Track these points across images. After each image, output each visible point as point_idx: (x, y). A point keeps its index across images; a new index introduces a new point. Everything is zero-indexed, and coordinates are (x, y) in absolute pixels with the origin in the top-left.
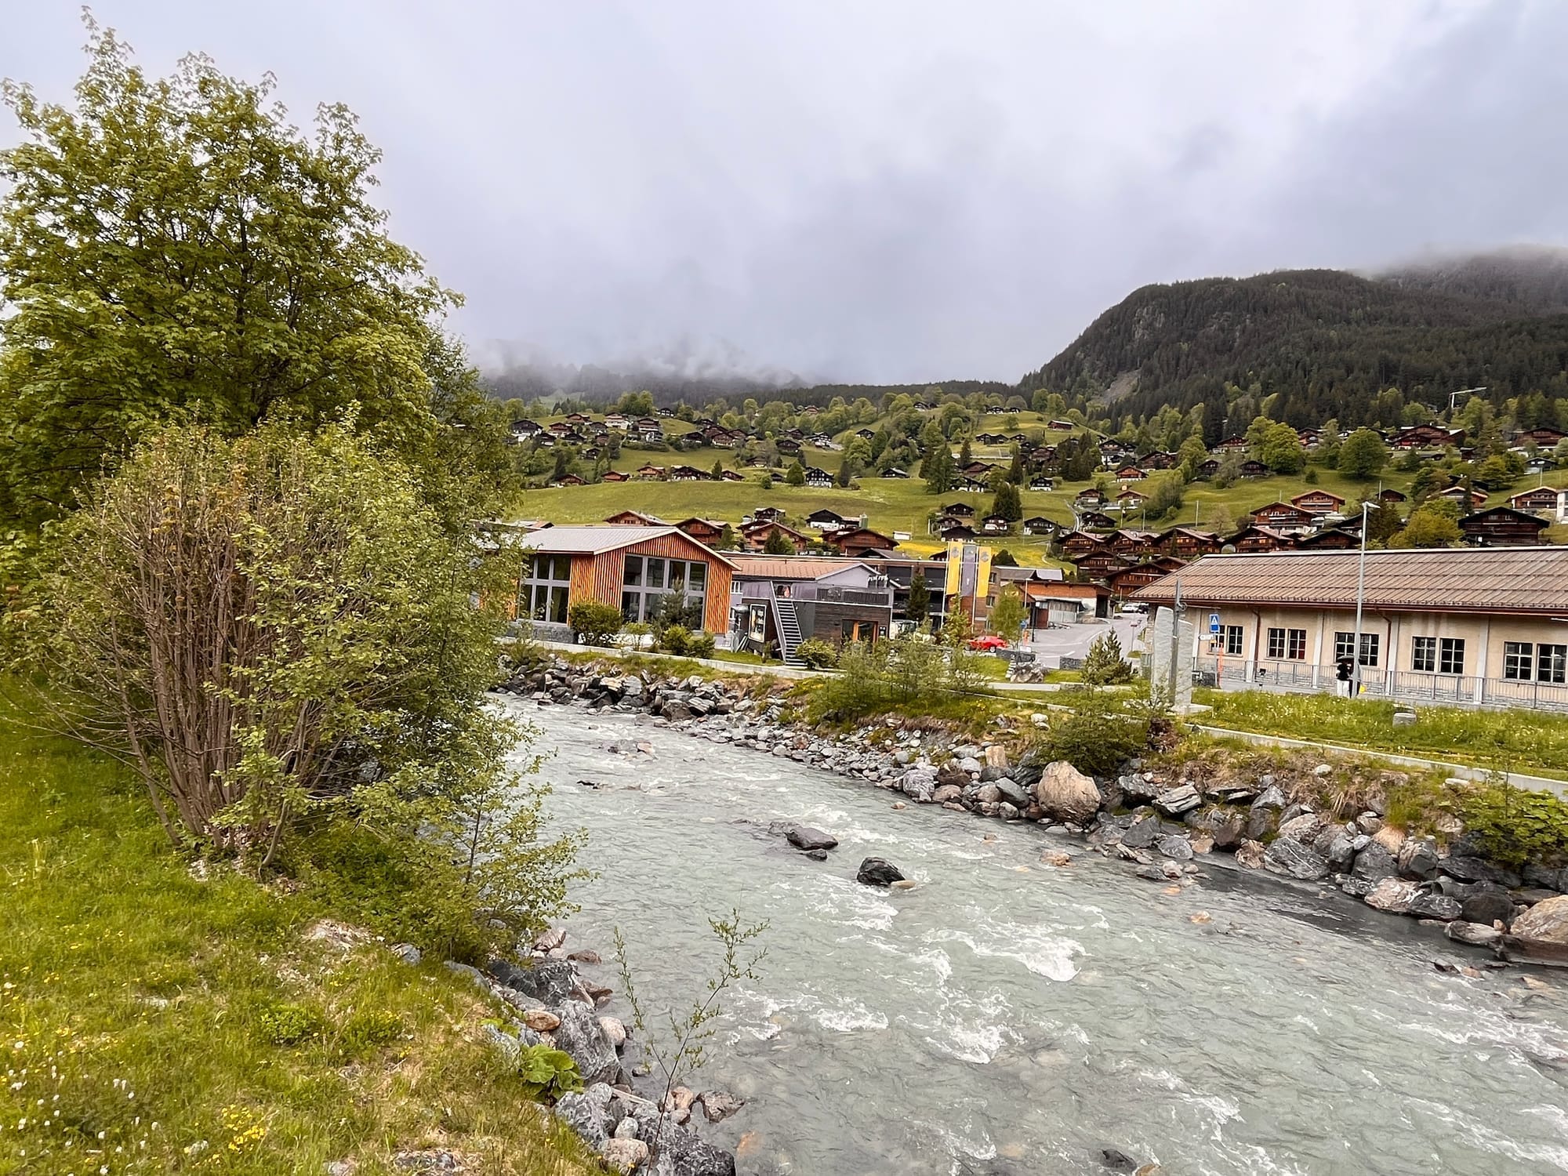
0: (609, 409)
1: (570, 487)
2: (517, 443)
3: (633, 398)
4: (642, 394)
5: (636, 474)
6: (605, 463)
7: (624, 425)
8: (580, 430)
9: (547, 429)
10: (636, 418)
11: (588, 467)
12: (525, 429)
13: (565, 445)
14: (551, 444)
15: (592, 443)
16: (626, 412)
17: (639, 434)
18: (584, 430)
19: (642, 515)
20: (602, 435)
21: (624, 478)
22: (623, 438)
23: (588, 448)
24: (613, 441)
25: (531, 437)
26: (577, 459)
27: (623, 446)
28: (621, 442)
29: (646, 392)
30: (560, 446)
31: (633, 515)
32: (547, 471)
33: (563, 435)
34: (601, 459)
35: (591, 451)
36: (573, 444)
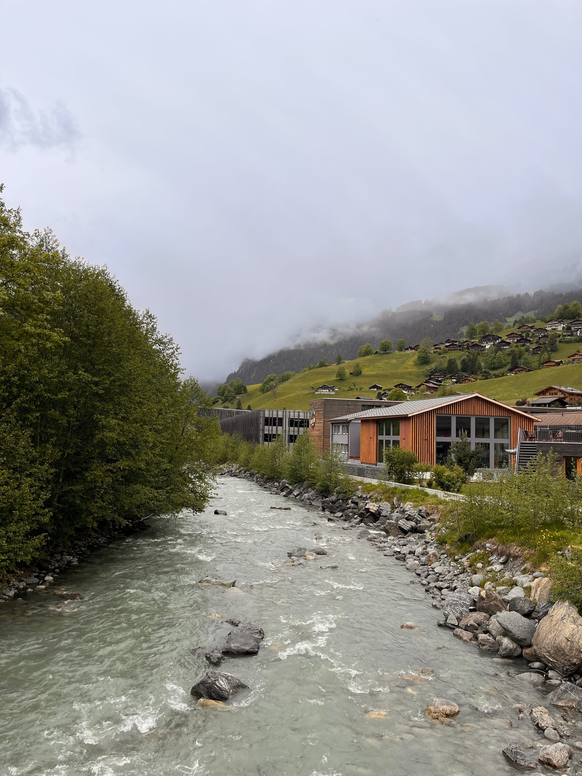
0: (548, 318)
1: (519, 375)
2: (484, 350)
3: (566, 308)
4: (572, 303)
5: (567, 360)
6: (546, 356)
7: (560, 327)
8: (528, 335)
9: (504, 338)
10: (569, 321)
11: (534, 360)
12: (490, 340)
13: (517, 346)
14: (507, 347)
15: (537, 343)
16: (561, 318)
17: (572, 332)
18: (531, 334)
19: (563, 388)
20: (543, 337)
21: (558, 364)
22: (559, 336)
23: (534, 346)
24: (552, 339)
25: (494, 344)
26: (526, 355)
27: (560, 342)
28: (558, 339)
29: (575, 302)
30: (514, 348)
31: (555, 389)
32: (505, 365)
33: (516, 341)
34: (543, 353)
35: (536, 348)
36: (523, 345)
